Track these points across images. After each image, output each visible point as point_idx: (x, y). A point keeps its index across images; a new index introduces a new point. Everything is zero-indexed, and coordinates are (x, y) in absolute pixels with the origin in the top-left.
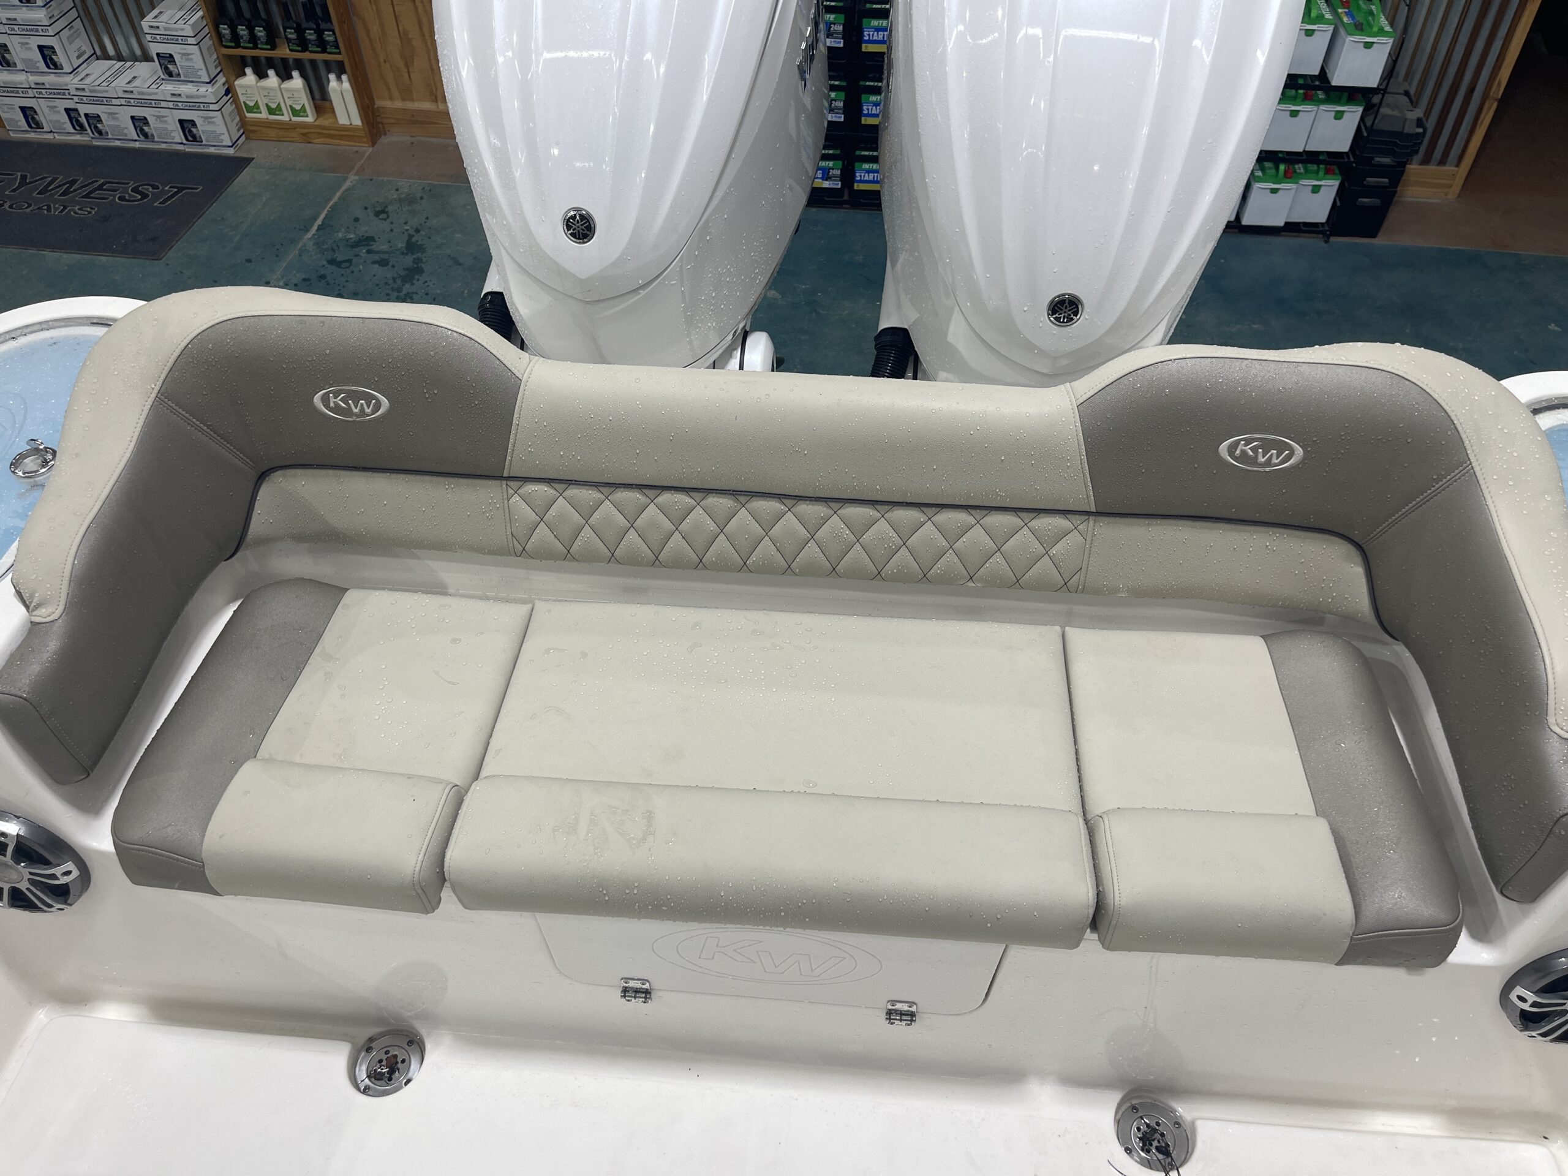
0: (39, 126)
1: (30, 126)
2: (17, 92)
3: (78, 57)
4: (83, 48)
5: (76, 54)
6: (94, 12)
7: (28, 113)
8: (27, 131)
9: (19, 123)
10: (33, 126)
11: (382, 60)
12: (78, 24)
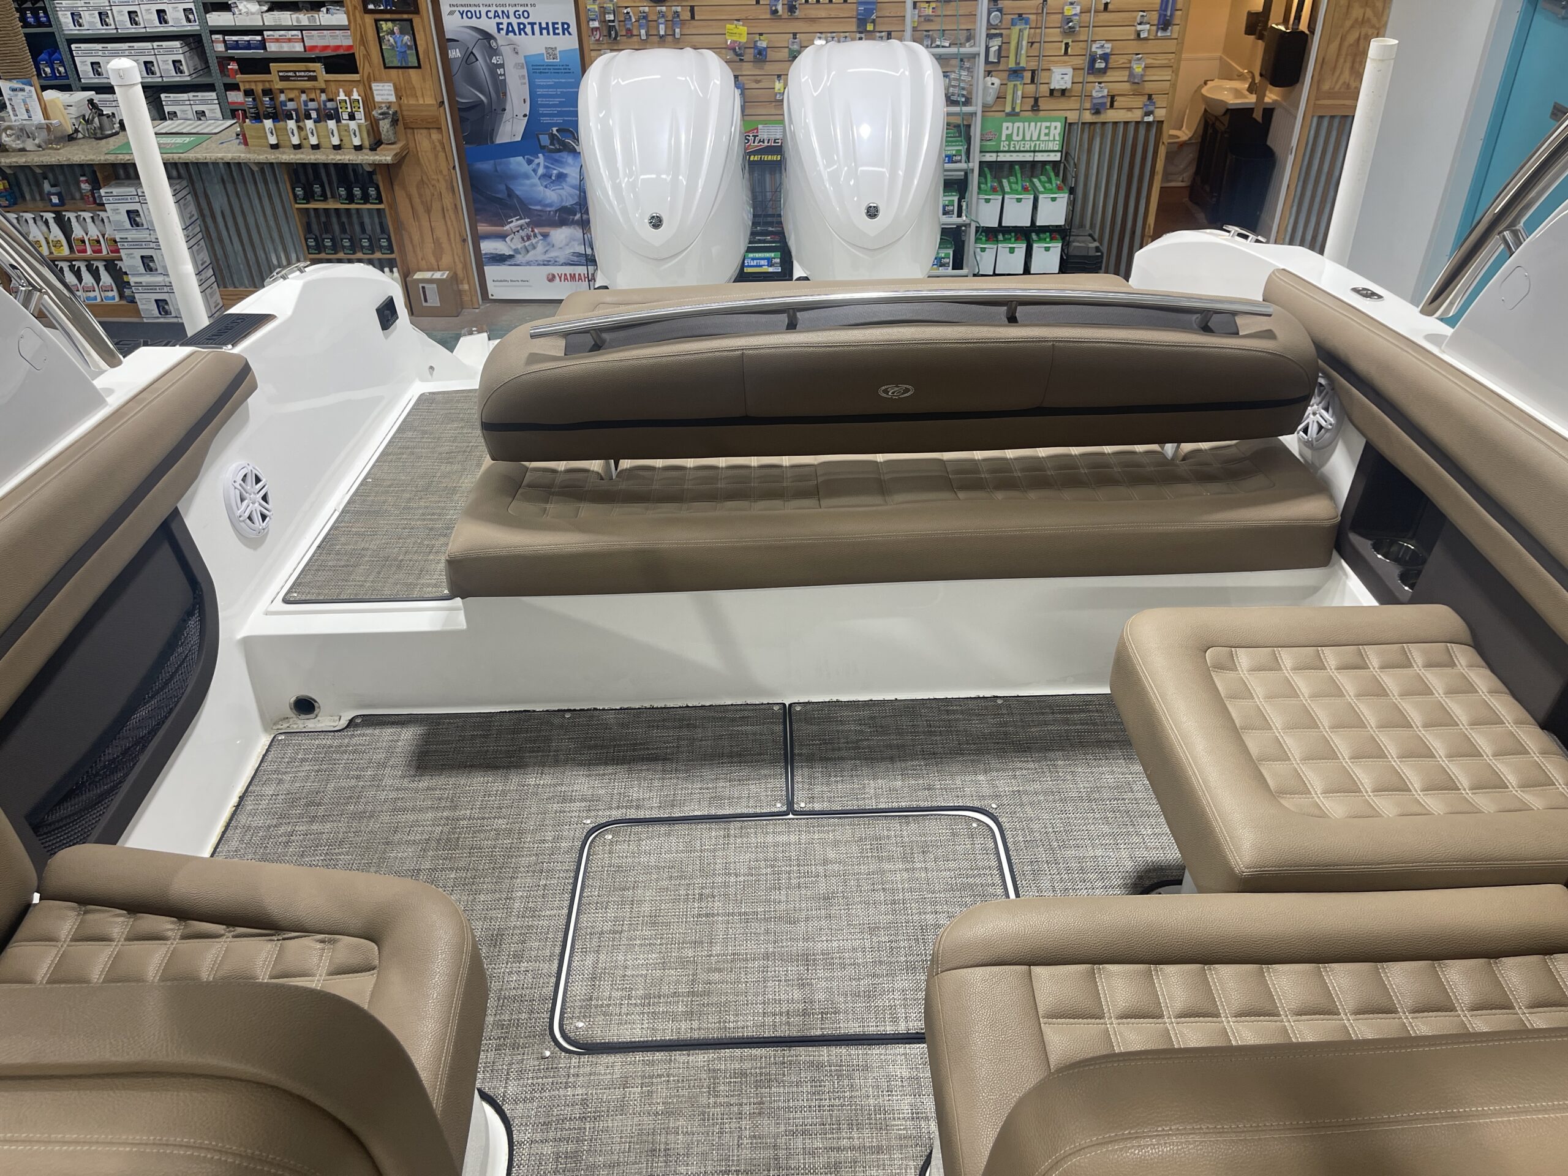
0: (167, 313)
1: (160, 313)
2: (156, 289)
3: (202, 265)
4: (205, 259)
5: (201, 262)
6: (214, 235)
7: (160, 304)
8: (158, 317)
9: (153, 312)
10: (163, 313)
11: (420, 258)
12: (202, 243)
